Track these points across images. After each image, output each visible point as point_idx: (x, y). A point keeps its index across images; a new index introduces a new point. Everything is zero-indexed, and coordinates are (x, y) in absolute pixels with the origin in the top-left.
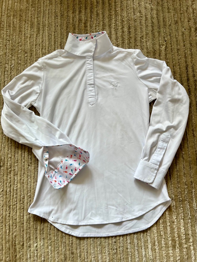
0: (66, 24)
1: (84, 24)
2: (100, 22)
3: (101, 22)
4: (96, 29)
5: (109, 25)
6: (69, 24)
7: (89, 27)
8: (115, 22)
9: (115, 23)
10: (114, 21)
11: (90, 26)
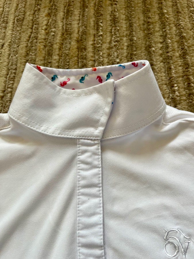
0: (28, 40)
1: (78, 41)
2: (121, 39)
3: (125, 39)
4: (109, 55)
5: (146, 48)
6: (35, 41)
7: (90, 49)
8: (161, 41)
9: (161, 43)
10: (159, 37)
11: (95, 48)
